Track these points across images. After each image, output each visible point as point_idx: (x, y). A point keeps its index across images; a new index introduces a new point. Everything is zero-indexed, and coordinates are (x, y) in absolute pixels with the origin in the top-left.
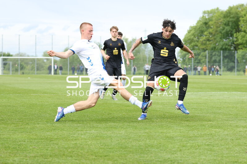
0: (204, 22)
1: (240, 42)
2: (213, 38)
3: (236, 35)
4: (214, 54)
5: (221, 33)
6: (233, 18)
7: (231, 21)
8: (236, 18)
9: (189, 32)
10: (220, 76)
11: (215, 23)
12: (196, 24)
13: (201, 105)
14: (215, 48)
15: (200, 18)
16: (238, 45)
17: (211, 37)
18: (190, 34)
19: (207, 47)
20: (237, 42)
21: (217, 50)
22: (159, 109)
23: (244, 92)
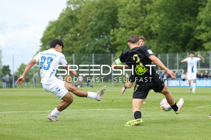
0: (69, 15)
1: (119, 42)
2: (81, 37)
3: (114, 31)
4: (82, 58)
5: (93, 30)
6: (109, 8)
7: (107, 13)
8: (113, 9)
9: (49, 29)
10: (92, 88)
11: (85, 16)
12: (59, 18)
13: (64, 126)
14: (84, 49)
15: (63, 10)
16: (116, 45)
17: (79, 36)
18: (51, 32)
19: (74, 49)
20: (115, 43)
21: (87, 53)
22: (6, 134)
23: (122, 108)
